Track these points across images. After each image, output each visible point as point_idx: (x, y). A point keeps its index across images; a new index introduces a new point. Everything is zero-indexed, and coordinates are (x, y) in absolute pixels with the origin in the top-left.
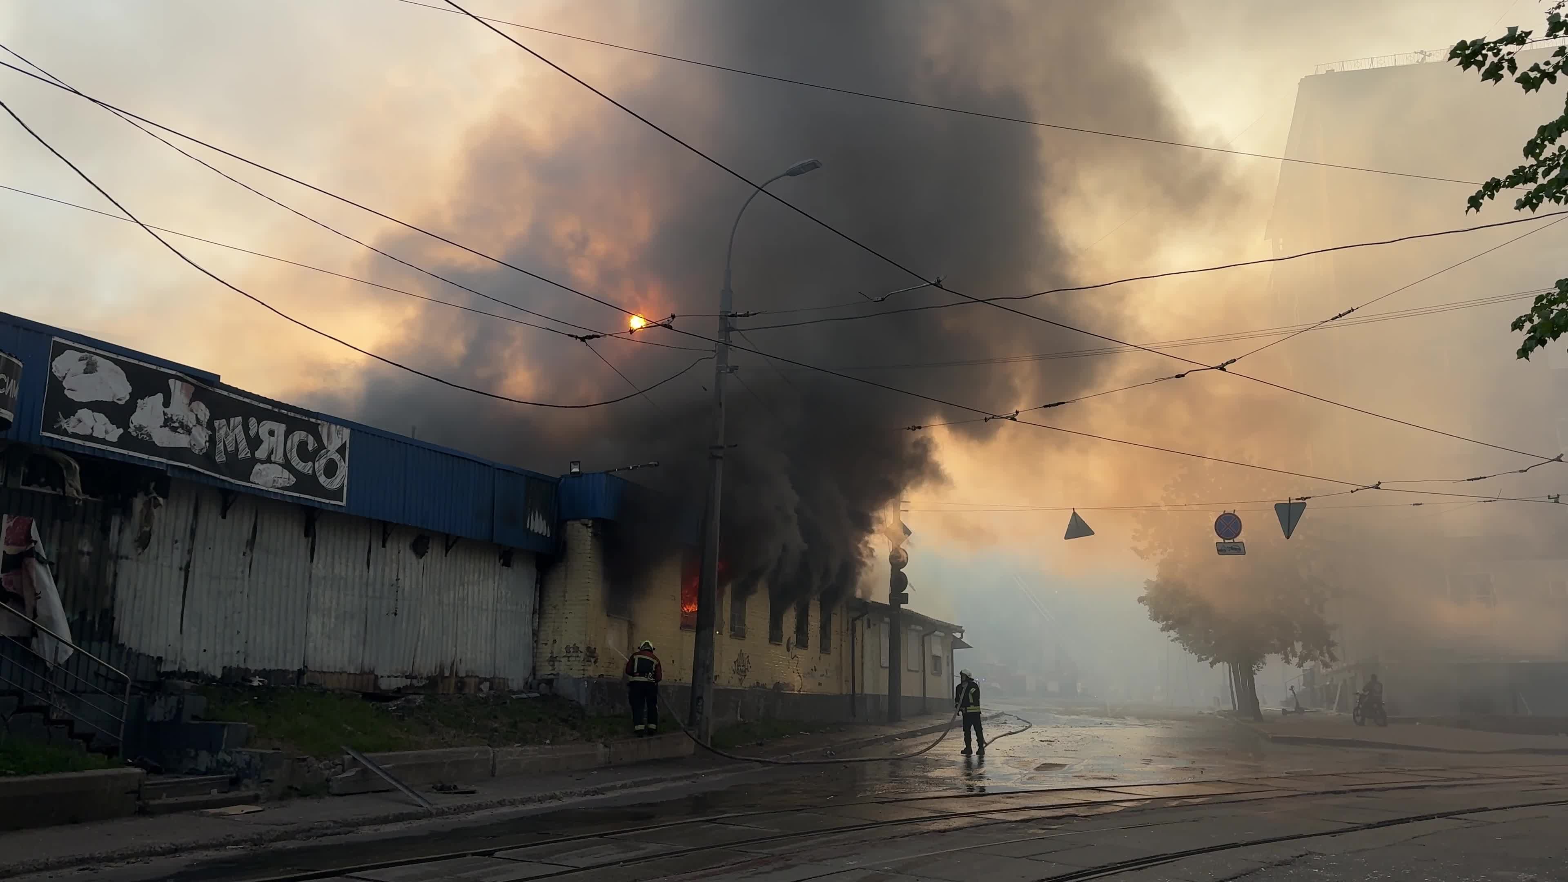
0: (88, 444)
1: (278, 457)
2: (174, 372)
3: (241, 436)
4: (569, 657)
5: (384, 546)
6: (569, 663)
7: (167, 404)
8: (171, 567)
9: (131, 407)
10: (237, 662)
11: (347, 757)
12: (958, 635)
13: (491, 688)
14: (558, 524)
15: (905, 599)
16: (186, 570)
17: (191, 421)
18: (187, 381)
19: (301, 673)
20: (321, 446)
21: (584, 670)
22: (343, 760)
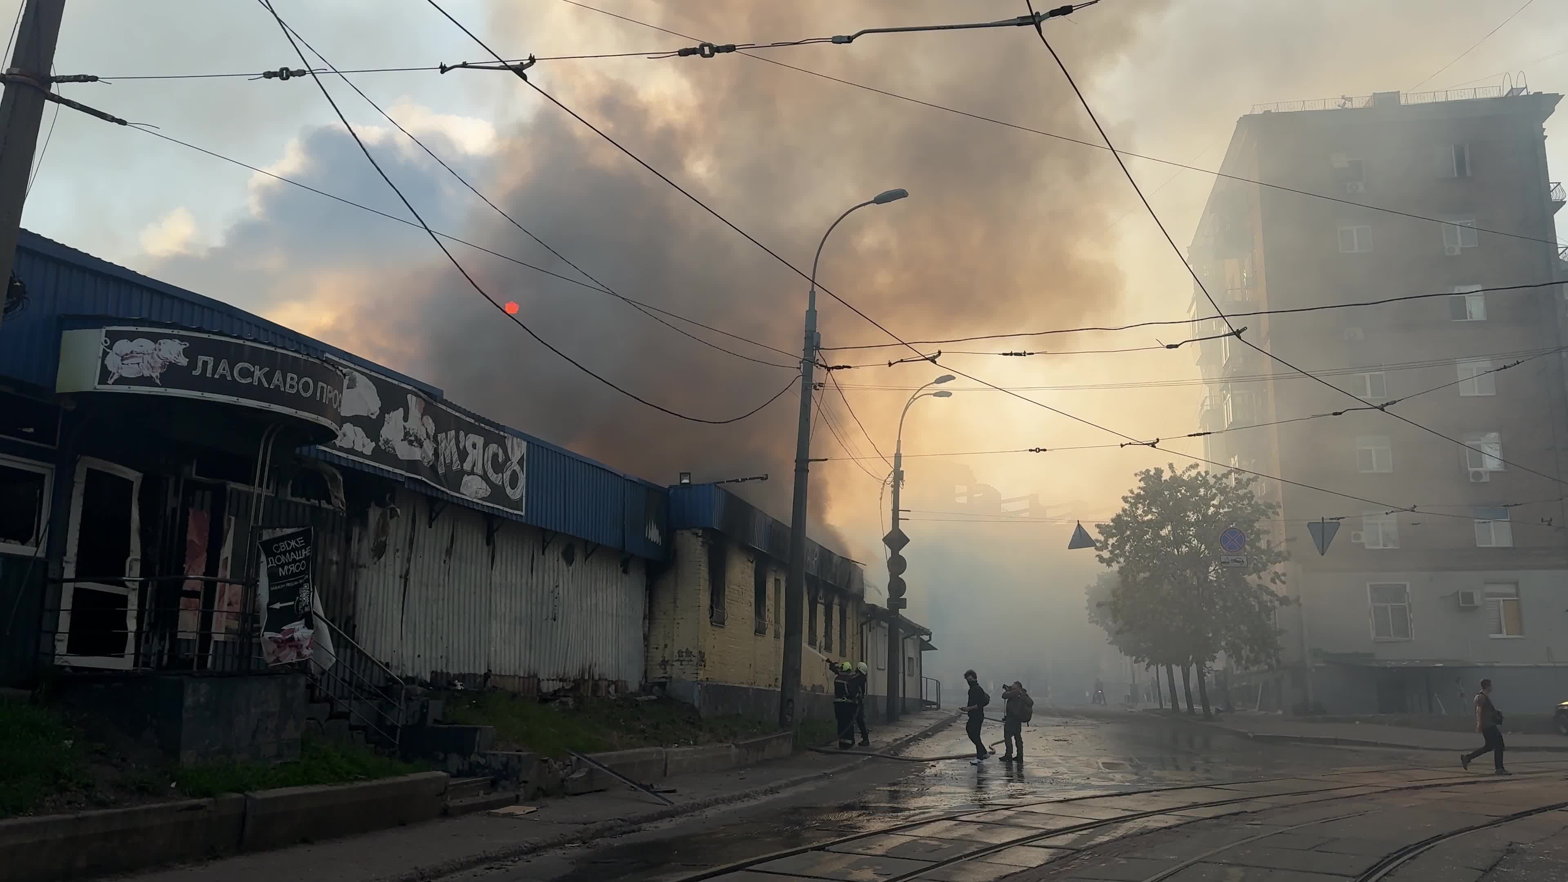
0: (351, 457)
1: (479, 469)
2: (410, 388)
3: (454, 449)
4: (681, 661)
5: (543, 553)
6: (681, 667)
7: (406, 419)
8: (394, 576)
9: (380, 422)
10: (440, 667)
11: (574, 758)
12: (925, 638)
13: (616, 691)
14: (669, 534)
15: (903, 604)
16: (405, 578)
17: (422, 435)
18: (420, 397)
19: (487, 676)
20: (507, 459)
21: (697, 673)
22: (571, 762)
